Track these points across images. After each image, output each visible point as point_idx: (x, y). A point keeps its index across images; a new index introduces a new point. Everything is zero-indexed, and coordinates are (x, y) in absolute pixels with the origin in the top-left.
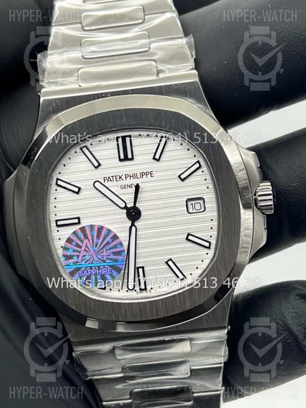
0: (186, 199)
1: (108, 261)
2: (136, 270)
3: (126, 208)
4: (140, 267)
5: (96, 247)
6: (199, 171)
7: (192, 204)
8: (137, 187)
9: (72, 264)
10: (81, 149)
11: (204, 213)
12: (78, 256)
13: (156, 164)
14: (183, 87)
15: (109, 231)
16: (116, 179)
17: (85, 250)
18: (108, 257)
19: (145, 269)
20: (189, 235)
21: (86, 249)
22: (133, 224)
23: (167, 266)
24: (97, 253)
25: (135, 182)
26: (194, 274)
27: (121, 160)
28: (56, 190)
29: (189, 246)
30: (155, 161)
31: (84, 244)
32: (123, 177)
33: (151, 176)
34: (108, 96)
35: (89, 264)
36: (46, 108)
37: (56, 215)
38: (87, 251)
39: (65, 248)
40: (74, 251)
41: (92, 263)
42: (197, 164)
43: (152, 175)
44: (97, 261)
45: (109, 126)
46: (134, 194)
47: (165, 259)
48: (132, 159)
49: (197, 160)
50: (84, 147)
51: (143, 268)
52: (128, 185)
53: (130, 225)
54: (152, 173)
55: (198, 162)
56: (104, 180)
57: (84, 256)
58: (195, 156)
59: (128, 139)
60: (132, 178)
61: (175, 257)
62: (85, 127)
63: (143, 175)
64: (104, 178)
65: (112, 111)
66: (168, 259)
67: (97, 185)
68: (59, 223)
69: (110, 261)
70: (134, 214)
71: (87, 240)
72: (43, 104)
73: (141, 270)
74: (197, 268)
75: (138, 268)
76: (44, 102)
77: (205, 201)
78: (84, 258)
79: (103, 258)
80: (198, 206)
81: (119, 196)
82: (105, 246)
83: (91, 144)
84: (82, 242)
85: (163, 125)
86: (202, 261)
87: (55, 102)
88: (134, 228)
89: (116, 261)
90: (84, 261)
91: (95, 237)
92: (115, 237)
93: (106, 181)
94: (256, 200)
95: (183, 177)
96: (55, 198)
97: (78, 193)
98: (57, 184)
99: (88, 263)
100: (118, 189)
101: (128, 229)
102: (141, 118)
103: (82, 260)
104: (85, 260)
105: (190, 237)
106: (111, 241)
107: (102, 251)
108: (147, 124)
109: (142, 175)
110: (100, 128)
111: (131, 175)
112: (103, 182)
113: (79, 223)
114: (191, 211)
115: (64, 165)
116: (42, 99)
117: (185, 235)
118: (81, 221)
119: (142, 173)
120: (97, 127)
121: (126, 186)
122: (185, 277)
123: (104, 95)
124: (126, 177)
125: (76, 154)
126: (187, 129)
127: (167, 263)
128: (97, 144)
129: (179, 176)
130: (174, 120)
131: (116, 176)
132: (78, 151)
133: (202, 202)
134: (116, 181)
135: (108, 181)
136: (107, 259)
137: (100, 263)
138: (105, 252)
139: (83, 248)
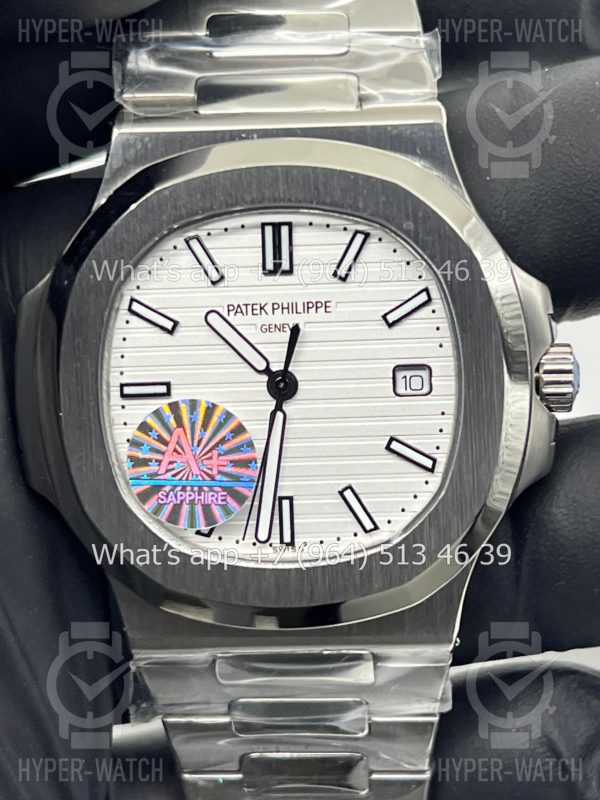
0: (394, 366)
2: (277, 503)
3: (267, 371)
4: (286, 498)
5: (198, 446)
6: (427, 310)
7: (405, 377)
8: (295, 331)
9: (145, 477)
10: (187, 241)
11: (428, 397)
12: (159, 462)
13: (339, 286)
14: (408, 132)
15: (228, 416)
16: (253, 310)
17: (175, 450)
18: (221, 469)
19: (295, 502)
20: (392, 439)
21: (177, 447)
22: (279, 407)
23: (340, 501)
24: (199, 459)
25: (292, 320)
26: (396, 521)
27: (266, 272)
28: (127, 322)
29: (390, 464)
31: (174, 439)
32: (269, 308)
34: (253, 139)
35: (180, 480)
36: (122, 152)
37: (122, 373)
38: (179, 453)
39: (134, 444)
40: (153, 450)
41: (187, 479)
42: (424, 294)
43: (328, 309)
44: (197, 476)
46: (287, 345)
47: (339, 485)
48: (290, 272)
49: (423, 287)
50: (193, 238)
51: (291, 499)
52: (276, 326)
53: (273, 408)
54: (328, 304)
55: (426, 290)
56: (229, 311)
57: (171, 463)
59: (285, 230)
60: (285, 311)
61: (359, 484)
62: (199, 196)
63: (308, 308)
64: (228, 306)
65: (258, 168)
66: (344, 486)
67: (212, 318)
68: (127, 390)
69: (225, 479)
70: (283, 386)
71: (181, 430)
72: (117, 142)
73: (286, 503)
74: (403, 510)
75: (281, 499)
76: (119, 138)
77: (434, 374)
78: (171, 467)
79: (211, 469)
80: (416, 383)
81: (257, 346)
83: (209, 234)
85: (361, 205)
86: (415, 497)
87: (142, 140)
88: (279, 415)
89: (237, 478)
90: (170, 474)
91: (198, 426)
92: (240, 429)
93: (232, 313)
94: (538, 380)
95: (391, 318)
96: (124, 339)
97: (171, 332)
98: (130, 310)
99: (179, 477)
100: (254, 331)
101: (268, 418)
102: (316, 189)
103: (167, 471)
104: (173, 472)
105: (395, 446)
106: (229, 436)
107: (210, 455)
108: (328, 200)
109: (307, 307)
110: (230, 202)
111: (285, 306)
112: (225, 314)
113: (168, 394)
114: (401, 390)
116: (115, 133)
117: (383, 440)
118: (173, 391)
119: (308, 303)
120: (222, 198)
121: (273, 326)
122: (376, 528)
123: (244, 135)
124: (274, 309)
125: (175, 251)
126: (408, 220)
127: (341, 493)
128: (221, 234)
129: (384, 317)
130: (383, 199)
131: (253, 305)
132: (181, 245)
133: (425, 374)
134: (253, 314)
135: (236, 312)
136: (219, 472)
137: (204, 480)
138: (215, 458)
139: (171, 447)
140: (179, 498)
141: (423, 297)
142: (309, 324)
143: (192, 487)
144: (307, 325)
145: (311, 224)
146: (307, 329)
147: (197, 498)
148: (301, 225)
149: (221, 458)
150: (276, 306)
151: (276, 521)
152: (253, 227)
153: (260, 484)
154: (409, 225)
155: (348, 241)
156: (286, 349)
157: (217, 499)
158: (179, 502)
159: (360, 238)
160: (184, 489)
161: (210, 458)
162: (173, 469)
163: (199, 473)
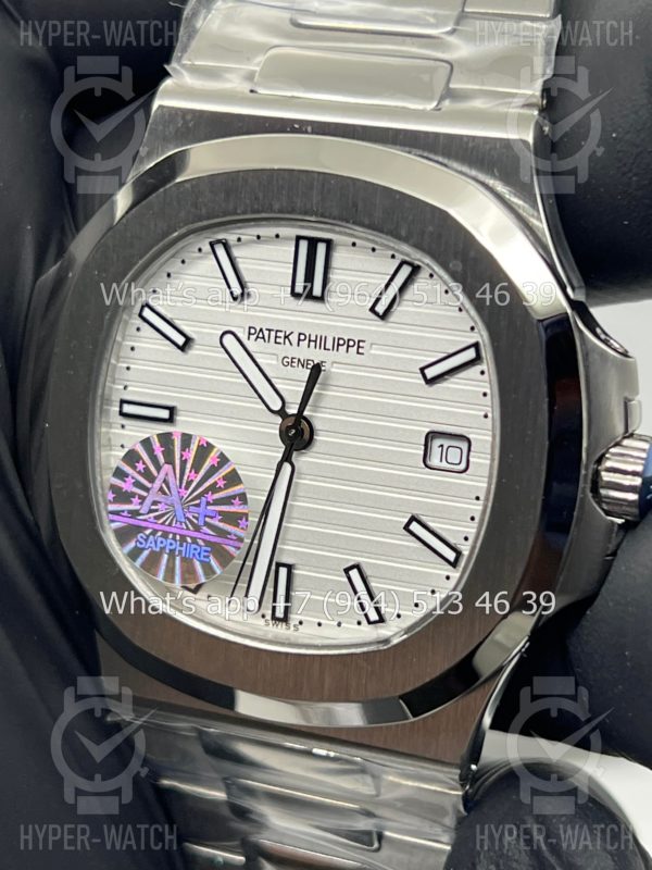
0: (427, 430)
1: (205, 529)
2: (273, 567)
3: (282, 413)
4: (284, 565)
5: (187, 488)
6: (474, 371)
7: (442, 446)
8: (316, 370)
9: (125, 514)
10: (212, 244)
11: (463, 475)
12: (143, 499)
13: (377, 326)
14: (487, 147)
15: (223, 460)
16: (276, 337)
17: (161, 489)
18: (207, 519)
19: (296, 572)
20: (413, 519)
21: (164, 486)
22: (287, 458)
23: (346, 580)
24: (185, 504)
25: (317, 355)
26: (406, 616)
28: (138, 329)
29: (408, 547)
30: (376, 318)
31: (162, 476)
32: (294, 338)
33: (358, 353)
34: (306, 132)
35: (163, 524)
36: (161, 127)
37: (125, 388)
38: (165, 493)
40: (137, 484)
41: (170, 525)
42: (472, 350)
43: (360, 350)
44: (181, 523)
45: (277, 206)
46: (305, 384)
47: (348, 560)
48: (321, 298)
49: (473, 341)
50: (219, 241)
51: (290, 567)
52: (299, 360)
53: (281, 455)
54: (361, 344)
55: (476, 346)
56: (250, 334)
57: (155, 503)
58: (472, 328)
59: (321, 248)
60: (312, 344)
61: (368, 563)
62: (223, 195)
63: (338, 345)
64: (250, 328)
65: (291, 171)
66: (352, 564)
67: (229, 341)
68: (127, 409)
69: (209, 531)
70: (297, 435)
71: (170, 466)
72: (156, 116)
73: (283, 572)
75: (279, 565)
76: (160, 111)
77: (472, 449)
78: (153, 507)
79: (197, 519)
80: (454, 455)
81: (273, 381)
82: (206, 491)
83: (239, 240)
84: (159, 468)
85: (403, 233)
87: (183, 118)
88: (287, 468)
89: (222, 533)
90: (152, 515)
91: (189, 466)
92: (233, 478)
93: (253, 337)
95: (430, 373)
96: (133, 349)
97: (182, 348)
98: (141, 316)
99: (161, 521)
100: (274, 362)
101: (275, 467)
102: (355, 205)
103: (151, 511)
104: (157, 514)
105: (415, 527)
106: (221, 484)
107: (197, 502)
108: (367, 222)
109: (337, 343)
110: (256, 206)
111: (313, 338)
112: (243, 337)
113: (170, 420)
114: (435, 461)
115: (169, 275)
116: (156, 104)
117: (405, 517)
118: (178, 418)
119: (339, 339)
120: (248, 201)
121: (296, 361)
122: (381, 620)
123: (296, 126)
124: (299, 340)
125: (199, 254)
126: (456, 258)
127: (347, 571)
128: (252, 242)
129: (422, 370)
131: (277, 331)
132: (206, 248)
133: (464, 446)
134: (276, 342)
135: (258, 337)
136: (206, 524)
137: (188, 529)
138: (203, 505)
139: (158, 483)
140: (159, 545)
141: (471, 354)
142: (337, 364)
143: (175, 534)
144: (334, 364)
145: (354, 244)
146: (333, 370)
147: (178, 548)
148: (344, 244)
149: (209, 508)
150: (302, 337)
151: (270, 589)
152: (287, 239)
153: (256, 542)
154: (457, 265)
155: (392, 272)
156: (303, 389)
157: (199, 554)
158: (158, 550)
159: (406, 271)
160: (165, 535)
161: (198, 505)
162: (156, 510)
163: (183, 520)
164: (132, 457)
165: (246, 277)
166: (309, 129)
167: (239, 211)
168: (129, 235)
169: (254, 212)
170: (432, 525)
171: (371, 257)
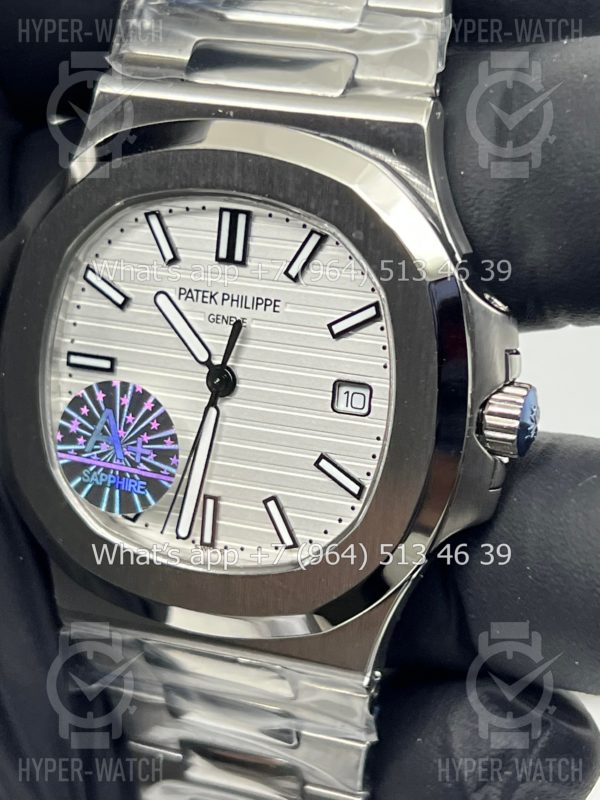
0: (335, 379)
1: (141, 466)
2: (202, 499)
3: (208, 363)
4: (211, 497)
5: (125, 430)
6: (375, 327)
7: (348, 392)
8: (238, 326)
9: (72, 452)
10: (147, 215)
11: (366, 418)
12: (87, 439)
13: (291, 286)
15: (157, 404)
16: (203, 297)
17: (103, 431)
18: (144, 458)
19: (221, 503)
20: (322, 457)
21: (105, 427)
22: (212, 403)
23: (265, 510)
24: (124, 443)
25: (238, 313)
27: (218, 259)
28: (83, 290)
29: (318, 481)
30: (289, 280)
31: (103, 420)
32: (218, 298)
33: (274, 311)
34: (229, 116)
35: (104, 461)
37: (72, 341)
38: (106, 434)
39: (66, 417)
40: (81, 426)
41: (111, 462)
42: (373, 309)
43: (277, 309)
44: (121, 460)
45: (202, 183)
46: (228, 339)
47: (268, 493)
48: (243, 263)
49: (373, 301)
50: (153, 213)
51: (216, 499)
52: (223, 318)
53: (207, 401)
54: (277, 303)
55: (376, 305)
56: (180, 294)
57: (97, 443)
58: (373, 290)
59: (242, 219)
60: (235, 303)
61: (284, 496)
62: (155, 173)
63: (257, 304)
64: (180, 289)
66: (270, 496)
67: (162, 300)
68: (74, 360)
69: (145, 468)
70: (222, 382)
71: (110, 410)
72: (98, 101)
73: (210, 503)
74: (326, 532)
75: (206, 497)
76: (101, 97)
77: (373, 395)
78: (96, 447)
79: (134, 457)
80: (358, 401)
81: (200, 335)
82: (142, 432)
83: (171, 211)
84: (101, 412)
85: (313, 206)
86: (340, 521)
88: (213, 412)
89: (157, 470)
90: (95, 453)
91: (126, 410)
92: (165, 421)
93: (183, 297)
94: (481, 417)
95: (337, 329)
96: (78, 307)
97: (121, 307)
98: (85, 278)
99: (103, 458)
100: (202, 319)
102: (271, 182)
103: (94, 450)
104: (99, 452)
105: (324, 464)
106: (155, 426)
107: (134, 442)
108: (281, 195)
109: (257, 302)
110: (184, 182)
111: (236, 298)
112: (175, 298)
113: (111, 370)
114: (341, 406)
115: (110, 242)
116: (98, 91)
117: (316, 455)
118: (118, 368)
119: (258, 299)
120: (177, 178)
121: (221, 317)
122: (295, 545)
123: (221, 112)
124: (223, 300)
125: (136, 224)
126: (359, 228)
127: (265, 502)
128: (182, 213)
129: (330, 326)
130: (336, 202)
131: (204, 292)
132: (142, 218)
133: (367, 393)
134: (203, 302)
135: (187, 297)
136: (142, 461)
137: (127, 465)
138: (139, 445)
140: (102, 479)
141: (372, 312)
142: (256, 321)
144: (254, 321)
145: (270, 215)
146: (253, 326)
147: (118, 482)
148: (261, 216)
149: (145, 447)
150: (226, 297)
151: (199, 518)
152: (212, 211)
153: (186, 477)
154: (358, 235)
155: (303, 240)
156: (226, 343)
157: (136, 488)
158: (101, 484)
159: (315, 239)
160: (107, 471)
161: (135, 445)
162: (98, 449)
163: (122, 458)
164: (77, 403)
165: (177, 244)
166: (232, 114)
167: (169, 186)
168: (74, 207)
169: (182, 187)
170: (338, 462)
171: (285, 227)
